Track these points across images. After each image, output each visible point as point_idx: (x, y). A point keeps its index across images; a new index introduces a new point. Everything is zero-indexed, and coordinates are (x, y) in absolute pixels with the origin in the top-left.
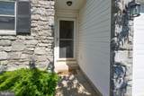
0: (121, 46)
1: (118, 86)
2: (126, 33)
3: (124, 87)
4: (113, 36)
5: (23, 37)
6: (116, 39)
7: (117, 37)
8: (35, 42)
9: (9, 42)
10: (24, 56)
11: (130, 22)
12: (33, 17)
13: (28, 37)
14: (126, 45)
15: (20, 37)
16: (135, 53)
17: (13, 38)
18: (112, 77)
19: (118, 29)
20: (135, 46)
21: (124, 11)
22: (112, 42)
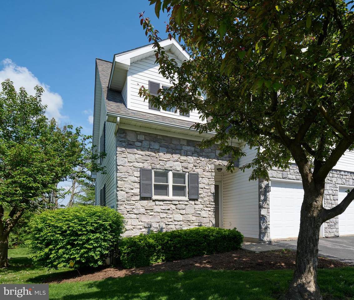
0: (264, 206)
1: (263, 227)
2: (265, 200)
3: (266, 228)
4: (260, 201)
5: (193, 202)
6: (261, 202)
7: (262, 201)
8: (201, 206)
9: (184, 206)
10: (194, 218)
11: (268, 194)
12: (200, 186)
13: (196, 202)
14: (266, 206)
15: (191, 202)
16: (271, 211)
17: (186, 203)
18: (260, 223)
19: (262, 198)
20: (271, 207)
21: (264, 188)
22: (260, 204)
